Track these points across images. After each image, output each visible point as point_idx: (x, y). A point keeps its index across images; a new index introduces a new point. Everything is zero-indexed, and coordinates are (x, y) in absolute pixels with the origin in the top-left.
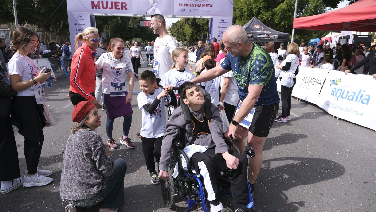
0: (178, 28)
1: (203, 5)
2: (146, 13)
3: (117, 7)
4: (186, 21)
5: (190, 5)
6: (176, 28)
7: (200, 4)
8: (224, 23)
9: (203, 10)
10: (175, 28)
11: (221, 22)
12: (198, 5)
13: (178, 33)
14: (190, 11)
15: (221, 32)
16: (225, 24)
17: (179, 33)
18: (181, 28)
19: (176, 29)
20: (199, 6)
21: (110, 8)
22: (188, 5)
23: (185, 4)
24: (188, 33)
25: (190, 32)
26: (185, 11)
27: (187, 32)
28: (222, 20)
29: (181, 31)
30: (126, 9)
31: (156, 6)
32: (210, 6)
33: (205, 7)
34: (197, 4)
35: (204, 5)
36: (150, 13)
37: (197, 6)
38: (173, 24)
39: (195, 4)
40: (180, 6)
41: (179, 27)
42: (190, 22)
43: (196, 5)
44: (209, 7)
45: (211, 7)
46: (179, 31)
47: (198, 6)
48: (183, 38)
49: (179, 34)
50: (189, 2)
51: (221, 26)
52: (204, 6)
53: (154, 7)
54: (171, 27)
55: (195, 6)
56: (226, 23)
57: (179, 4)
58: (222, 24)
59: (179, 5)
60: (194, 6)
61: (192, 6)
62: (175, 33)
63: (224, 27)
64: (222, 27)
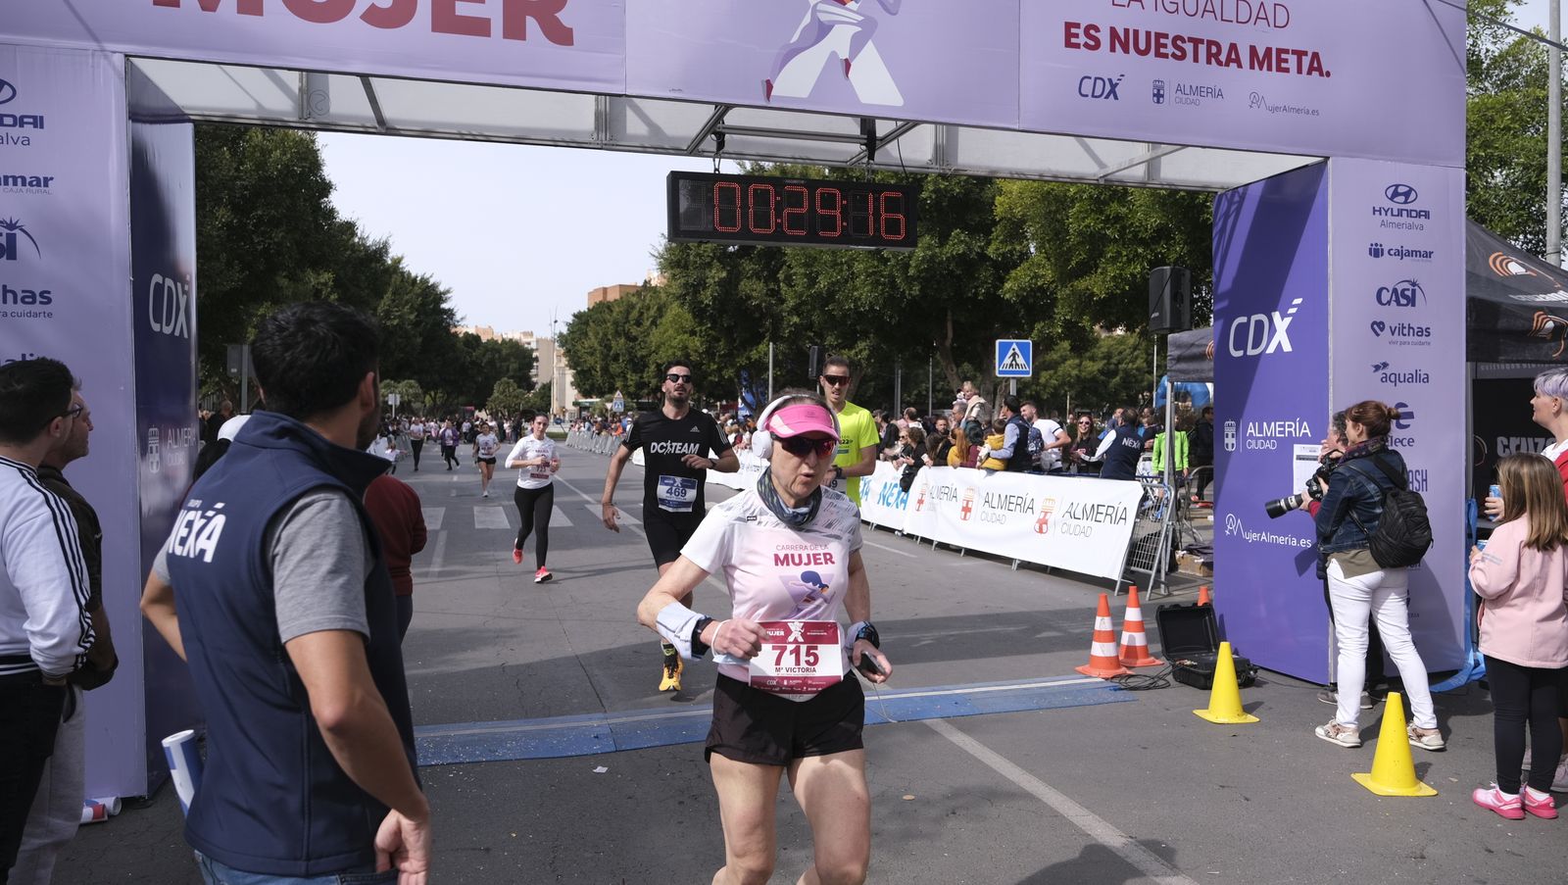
0: (605, 335)
1: (1253, 50)
2: (769, 86)
3: (463, 9)
4: (685, 295)
5: (1156, 44)
6: (598, 334)
7: (1233, 47)
8: (1409, 215)
9: (1256, 100)
10: (590, 334)
11: (1388, 204)
12: (1214, 50)
13: (605, 357)
14: (1158, 96)
15: (1395, 290)
16: (1417, 221)
17: (608, 355)
18: (617, 334)
19: (596, 338)
20: (1223, 57)
21: (374, 16)
22: (1142, 46)
23: (1113, 31)
24: (674, 353)
25: (698, 344)
26: (1113, 91)
27: (672, 347)
28: (1396, 194)
29: (619, 344)
30: (561, 36)
31: (860, 29)
32: (1306, 61)
33: (1270, 69)
34: (1206, 38)
35: (1261, 55)
36: (805, 94)
37: (1209, 56)
38: (574, 316)
39: (1196, 42)
40: (1077, 46)
41: (611, 331)
42: (707, 297)
43: (1202, 49)
44: (1300, 71)
45: (1315, 74)
46: (609, 348)
47: (1219, 63)
48: (629, 376)
49: (609, 358)
50: (1144, 20)
51: (1390, 239)
52: (1261, 68)
53: (839, 41)
54: (565, 331)
55: (1196, 60)
56: (1427, 215)
57: (1069, 26)
58: (1398, 226)
59: (1069, 35)
60: (1183, 57)
61: (1174, 55)
62: (592, 354)
63: (1410, 253)
64: (1400, 253)
